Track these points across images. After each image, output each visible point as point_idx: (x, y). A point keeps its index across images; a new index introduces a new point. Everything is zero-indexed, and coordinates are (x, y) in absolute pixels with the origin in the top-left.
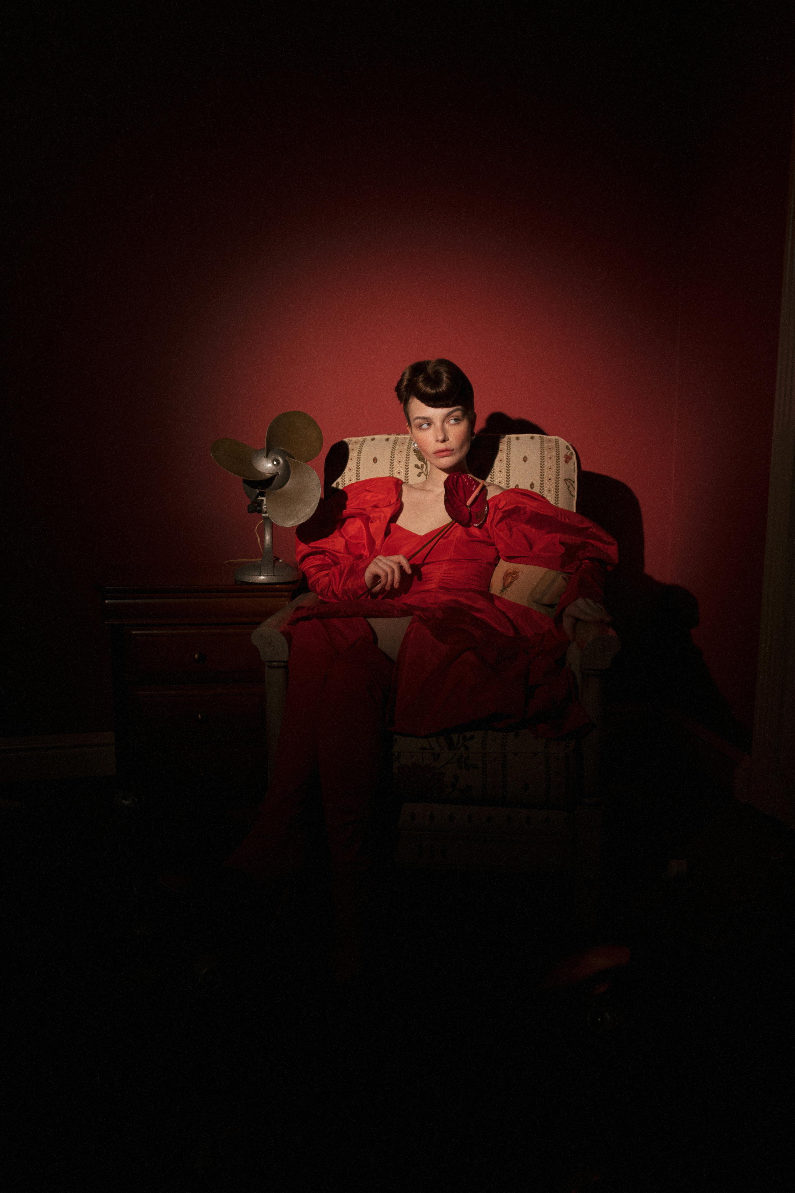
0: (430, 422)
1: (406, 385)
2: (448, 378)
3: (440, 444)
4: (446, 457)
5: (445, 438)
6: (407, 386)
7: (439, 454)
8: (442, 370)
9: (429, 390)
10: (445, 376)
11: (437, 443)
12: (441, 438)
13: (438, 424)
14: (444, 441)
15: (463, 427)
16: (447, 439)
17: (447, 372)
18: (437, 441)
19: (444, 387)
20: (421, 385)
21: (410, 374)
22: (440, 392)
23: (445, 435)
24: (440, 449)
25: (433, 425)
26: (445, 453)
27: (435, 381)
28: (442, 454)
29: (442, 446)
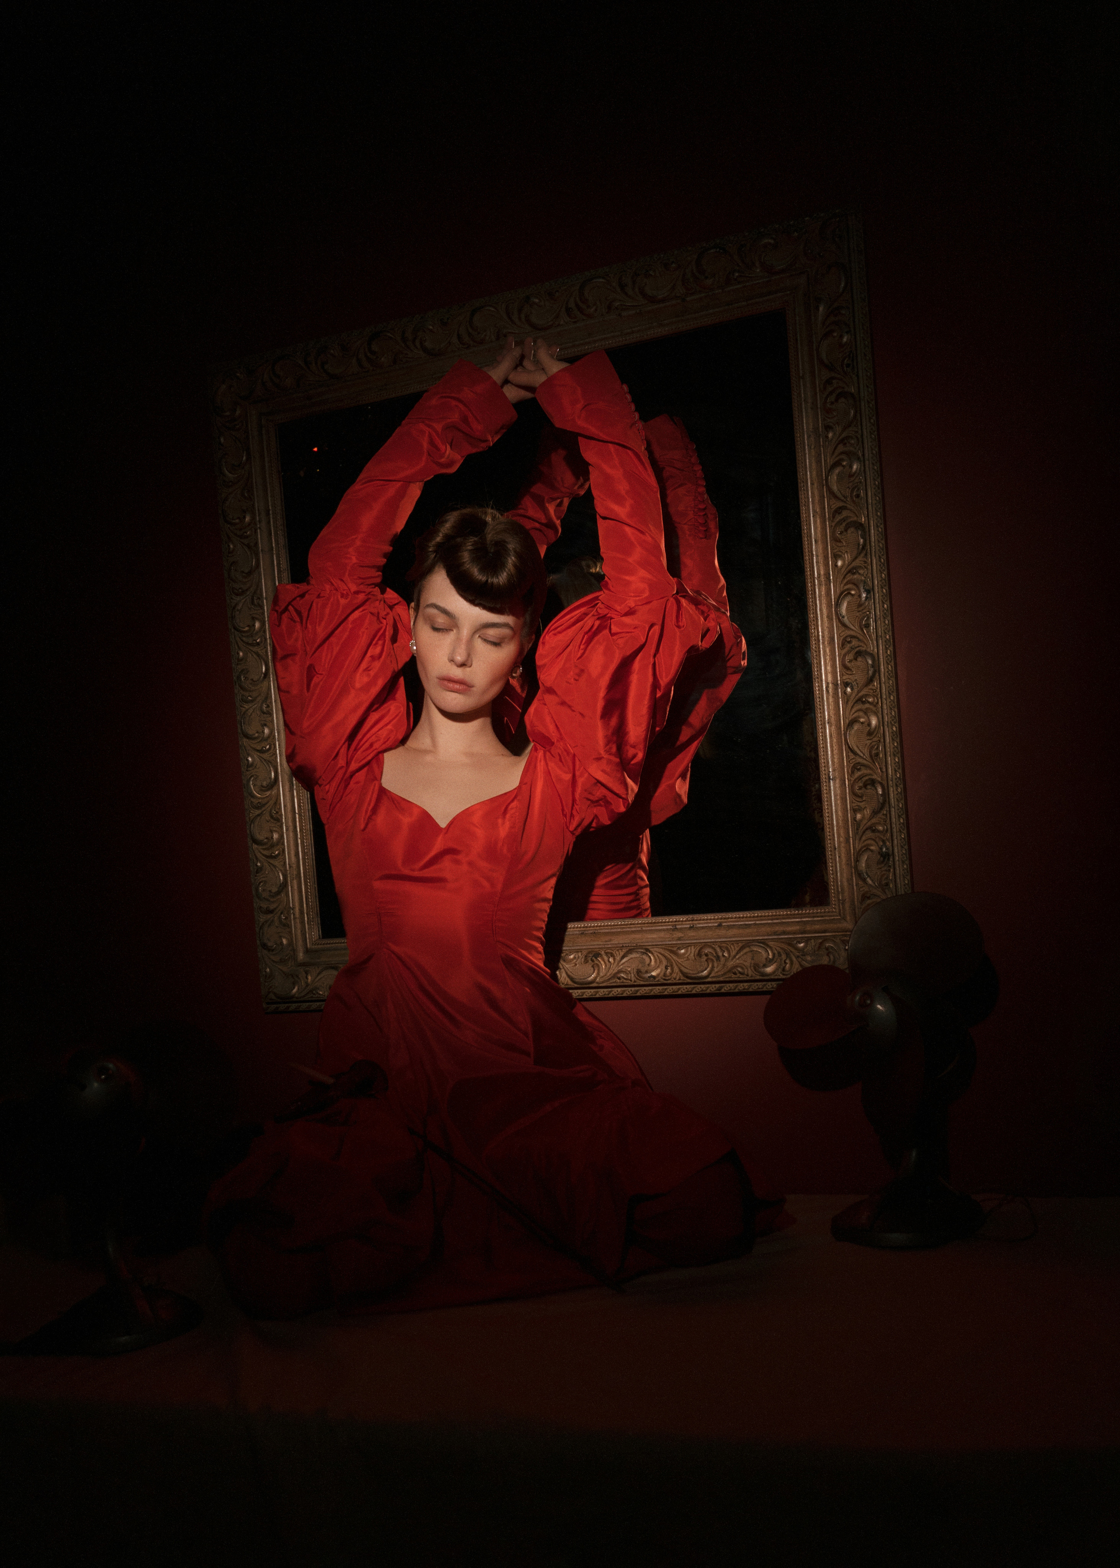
0: (452, 622)
1: (438, 543)
2: (515, 566)
3: (455, 667)
4: (456, 694)
5: (467, 660)
6: (439, 545)
7: (446, 683)
8: (511, 546)
9: (476, 573)
10: (511, 561)
11: (449, 664)
12: (459, 658)
13: (465, 632)
14: (463, 665)
15: (506, 653)
16: (469, 664)
17: (519, 556)
18: (452, 660)
19: (502, 578)
20: (466, 556)
21: (453, 527)
22: (492, 583)
23: (469, 655)
24: (452, 676)
25: (455, 631)
26: (457, 686)
27: (493, 564)
28: (451, 685)
29: (457, 673)
